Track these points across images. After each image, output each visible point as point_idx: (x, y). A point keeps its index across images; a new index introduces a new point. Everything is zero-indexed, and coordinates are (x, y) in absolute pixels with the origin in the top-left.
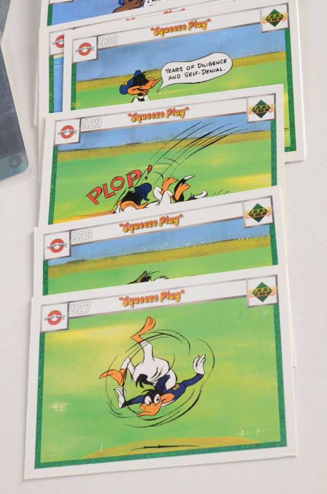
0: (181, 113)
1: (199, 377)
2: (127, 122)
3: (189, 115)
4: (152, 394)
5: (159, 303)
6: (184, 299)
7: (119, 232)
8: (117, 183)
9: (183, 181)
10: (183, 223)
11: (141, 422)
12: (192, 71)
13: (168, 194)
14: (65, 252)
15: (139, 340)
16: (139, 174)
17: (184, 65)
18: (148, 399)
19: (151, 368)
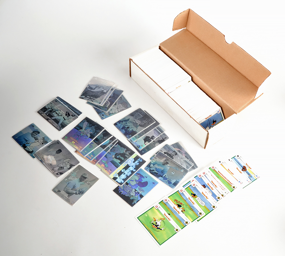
0: (193, 204)
1: (161, 230)
2: (188, 198)
3: (194, 205)
4: (155, 225)
5: (167, 218)
6: (170, 221)
7: (173, 207)
8: (179, 202)
9: (185, 210)
10: (179, 214)
11: (151, 226)
12: (200, 201)
13: (182, 210)
14: (166, 202)
15: (161, 219)
16: (182, 204)
17: (200, 200)
18: (154, 225)
19: (159, 223)
